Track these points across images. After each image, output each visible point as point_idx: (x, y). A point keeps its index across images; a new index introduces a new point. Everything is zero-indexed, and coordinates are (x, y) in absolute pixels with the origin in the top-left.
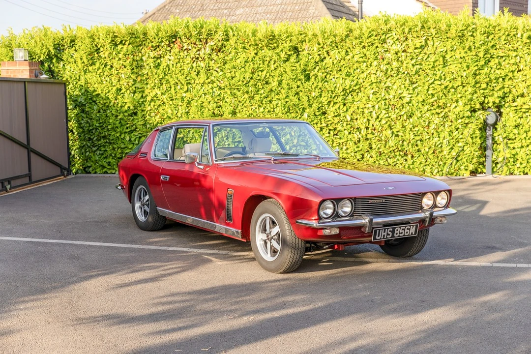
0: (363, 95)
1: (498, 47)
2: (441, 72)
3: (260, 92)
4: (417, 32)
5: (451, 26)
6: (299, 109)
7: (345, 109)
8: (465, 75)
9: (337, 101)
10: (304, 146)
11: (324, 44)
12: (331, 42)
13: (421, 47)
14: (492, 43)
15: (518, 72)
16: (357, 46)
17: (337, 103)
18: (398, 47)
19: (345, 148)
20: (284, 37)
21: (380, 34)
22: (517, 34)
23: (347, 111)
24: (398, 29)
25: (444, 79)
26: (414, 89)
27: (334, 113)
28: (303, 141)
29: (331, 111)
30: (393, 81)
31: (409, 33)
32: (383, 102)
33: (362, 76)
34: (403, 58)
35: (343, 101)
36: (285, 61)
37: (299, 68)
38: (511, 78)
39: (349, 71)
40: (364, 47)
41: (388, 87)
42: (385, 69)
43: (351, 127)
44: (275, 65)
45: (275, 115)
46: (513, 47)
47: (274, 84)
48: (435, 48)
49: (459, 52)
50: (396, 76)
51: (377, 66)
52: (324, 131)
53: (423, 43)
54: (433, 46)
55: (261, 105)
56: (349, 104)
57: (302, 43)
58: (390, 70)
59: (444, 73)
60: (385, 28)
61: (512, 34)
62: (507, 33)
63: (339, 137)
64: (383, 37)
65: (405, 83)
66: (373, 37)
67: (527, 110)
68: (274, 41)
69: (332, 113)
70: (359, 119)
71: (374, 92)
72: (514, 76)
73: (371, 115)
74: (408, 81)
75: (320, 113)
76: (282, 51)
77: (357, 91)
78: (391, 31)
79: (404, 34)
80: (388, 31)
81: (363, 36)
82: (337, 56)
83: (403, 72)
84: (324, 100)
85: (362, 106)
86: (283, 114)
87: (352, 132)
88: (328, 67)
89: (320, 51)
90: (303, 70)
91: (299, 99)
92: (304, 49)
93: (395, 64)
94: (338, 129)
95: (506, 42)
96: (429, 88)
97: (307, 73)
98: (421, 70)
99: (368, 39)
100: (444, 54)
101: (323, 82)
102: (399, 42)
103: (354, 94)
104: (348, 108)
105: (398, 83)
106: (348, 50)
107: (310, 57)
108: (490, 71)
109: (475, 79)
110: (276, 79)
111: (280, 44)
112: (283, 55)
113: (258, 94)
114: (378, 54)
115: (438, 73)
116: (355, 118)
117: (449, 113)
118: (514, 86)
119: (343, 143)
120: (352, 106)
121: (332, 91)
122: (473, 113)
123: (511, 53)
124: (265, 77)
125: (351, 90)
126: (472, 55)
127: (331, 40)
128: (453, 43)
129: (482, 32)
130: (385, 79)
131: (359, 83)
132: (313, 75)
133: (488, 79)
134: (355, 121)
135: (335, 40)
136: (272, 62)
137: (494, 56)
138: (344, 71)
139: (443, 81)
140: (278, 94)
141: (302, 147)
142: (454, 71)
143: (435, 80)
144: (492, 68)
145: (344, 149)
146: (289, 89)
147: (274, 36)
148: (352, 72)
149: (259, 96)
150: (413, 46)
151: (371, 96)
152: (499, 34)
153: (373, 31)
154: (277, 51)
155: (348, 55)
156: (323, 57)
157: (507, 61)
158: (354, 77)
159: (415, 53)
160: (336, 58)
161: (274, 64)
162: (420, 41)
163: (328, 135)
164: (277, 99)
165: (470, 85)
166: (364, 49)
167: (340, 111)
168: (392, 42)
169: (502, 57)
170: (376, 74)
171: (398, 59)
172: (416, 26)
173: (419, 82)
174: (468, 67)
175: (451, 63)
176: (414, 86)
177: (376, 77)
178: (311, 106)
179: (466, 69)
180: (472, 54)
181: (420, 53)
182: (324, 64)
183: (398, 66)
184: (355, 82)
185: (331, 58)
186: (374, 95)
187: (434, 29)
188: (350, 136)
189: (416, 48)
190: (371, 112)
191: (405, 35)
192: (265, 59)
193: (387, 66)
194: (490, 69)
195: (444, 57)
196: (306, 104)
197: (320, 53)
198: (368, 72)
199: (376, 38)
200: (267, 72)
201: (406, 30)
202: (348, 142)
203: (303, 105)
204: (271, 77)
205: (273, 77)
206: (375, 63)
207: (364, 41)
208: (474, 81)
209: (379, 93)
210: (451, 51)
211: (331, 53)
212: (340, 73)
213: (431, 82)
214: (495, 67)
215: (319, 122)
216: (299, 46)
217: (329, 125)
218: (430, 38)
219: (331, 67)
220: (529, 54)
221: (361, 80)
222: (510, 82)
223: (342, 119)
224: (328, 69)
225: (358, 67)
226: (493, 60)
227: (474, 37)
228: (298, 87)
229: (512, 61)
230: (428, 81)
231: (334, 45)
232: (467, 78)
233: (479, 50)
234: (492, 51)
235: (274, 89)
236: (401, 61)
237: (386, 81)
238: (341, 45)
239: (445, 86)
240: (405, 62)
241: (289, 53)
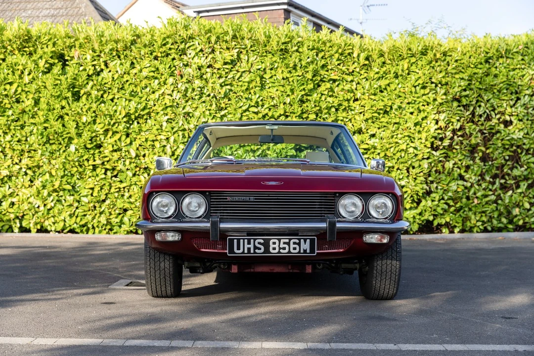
0: (154, 122)
1: (330, 67)
2: (257, 96)
3: (6, 114)
4: (226, 42)
5: (270, 37)
6: (63, 139)
7: (128, 141)
8: (288, 102)
9: (117, 130)
10: (69, 191)
11: (101, 52)
12: (111, 50)
13: (232, 61)
14: (323, 62)
15: (354, 101)
16: (147, 56)
17: (117, 132)
18: (202, 61)
19: (127, 195)
20: (45, 39)
21: (179, 42)
22: (353, 53)
23: (131, 143)
24: (202, 38)
25: (263, 106)
26: (222, 117)
27: (113, 146)
28: (69, 183)
29: (109, 142)
30: (195, 106)
31: (216, 43)
32: (180, 133)
33: (152, 97)
34: (209, 75)
35: (125, 130)
36: (44, 73)
37: (65, 81)
38: (345, 109)
39: (135, 90)
40: (156, 58)
41: (188, 114)
42: (183, 88)
43: (136, 167)
44: (31, 77)
45: (27, 146)
46: (348, 69)
47: (28, 103)
48: (250, 65)
49: (281, 71)
50: (199, 100)
51: (172, 84)
52: (98, 170)
53: (235, 57)
54: (248, 61)
55: (8, 131)
56: (134, 135)
57: (71, 49)
58: (190, 90)
59: (261, 98)
60: (184, 34)
61: (347, 52)
62: (340, 51)
63: (118, 179)
64: (182, 46)
65: (210, 108)
66: (168, 46)
67: (365, 152)
68: (30, 44)
69: (110, 146)
70: (147, 155)
71: (168, 119)
72: (349, 106)
73: (163, 150)
74: (214, 106)
75: (92, 145)
76: (41, 57)
77: (145, 117)
78: (193, 38)
79: (209, 43)
80: (189, 39)
81: (155, 43)
82: (118, 69)
83: (207, 94)
84: (99, 128)
85: (151, 137)
86: (40, 145)
87: (137, 173)
88: (105, 84)
89: (95, 60)
90: (70, 85)
91: (63, 126)
92: (73, 57)
93: (198, 83)
94: (118, 168)
95: (339, 62)
96: (242, 116)
97: (76, 90)
98: (231, 93)
99: (161, 47)
100: (262, 73)
101: (98, 103)
102: (203, 54)
103: (141, 121)
104: (133, 139)
105: (202, 108)
106: (135, 61)
107: (81, 68)
108: (320, 98)
109: (301, 107)
110: (31, 96)
111: (39, 49)
112: (41, 63)
113: (4, 116)
114: (174, 68)
115: (255, 98)
116: (143, 153)
117: (268, 152)
118: (350, 120)
119: (124, 188)
120: (139, 137)
121: (111, 116)
122: (298, 152)
123: (346, 77)
124: (15, 93)
125: (137, 114)
126: (298, 76)
127: (111, 47)
128: (274, 59)
129: (311, 47)
130: (183, 102)
131: (149, 107)
132: (85, 94)
133: (318, 108)
134: (141, 158)
135: (117, 47)
136: (26, 72)
137: (324, 79)
138: (129, 89)
139: (260, 108)
140: (33, 117)
141: (66, 192)
142: (275, 96)
143: (250, 106)
144: (322, 94)
145: (125, 197)
146: (49, 110)
147: (30, 38)
148: (139, 90)
149: (5, 118)
150: (221, 60)
151: (165, 124)
152: (331, 52)
153: (168, 37)
154: (35, 57)
155: (134, 68)
156: (99, 70)
157: (341, 87)
158: (141, 98)
159: (224, 70)
160: (117, 72)
161: (29, 74)
162: (231, 54)
163: (103, 176)
164: (32, 123)
165: (294, 116)
166: (156, 61)
167: (121, 145)
168: (193, 53)
169: (334, 81)
170: (172, 96)
171: (202, 77)
172: (226, 33)
173: (229, 108)
174: (292, 91)
175: (270, 85)
176: (223, 113)
177: (171, 98)
178: (81, 136)
179: (290, 94)
180: (297, 74)
181: (231, 71)
182: (100, 78)
183: (201, 85)
184: (144, 104)
185: (110, 71)
186: (169, 124)
187: (249, 39)
188: (135, 179)
189: (225, 63)
190: (165, 146)
191: (211, 45)
192: (17, 68)
193: (187, 85)
194: (320, 95)
195: (262, 78)
196: (73, 132)
197: (95, 63)
198: (161, 92)
199: (172, 47)
200: (18, 86)
201: (213, 39)
202: (132, 187)
203: (70, 133)
204: (23, 93)
205: (26, 93)
206: (171, 80)
207: (157, 50)
208: (300, 109)
209: (176, 121)
210: (271, 69)
211: (111, 65)
212: (123, 92)
213: (244, 108)
214: (326, 93)
215: (92, 159)
216: (66, 52)
217: (106, 163)
218: (244, 52)
219: (110, 83)
220: (367, 80)
221: (151, 103)
222: (344, 114)
223: (123, 154)
224: (106, 85)
225: (148, 85)
226: (323, 84)
227: (299, 52)
228: (63, 108)
229: (347, 87)
230: (241, 107)
231: (114, 53)
232: (292, 106)
233: (306, 70)
234: (323, 72)
235: (27, 109)
236: (206, 79)
237: (185, 104)
238: (125, 54)
239: (264, 114)
240: (211, 81)
241: (51, 61)
